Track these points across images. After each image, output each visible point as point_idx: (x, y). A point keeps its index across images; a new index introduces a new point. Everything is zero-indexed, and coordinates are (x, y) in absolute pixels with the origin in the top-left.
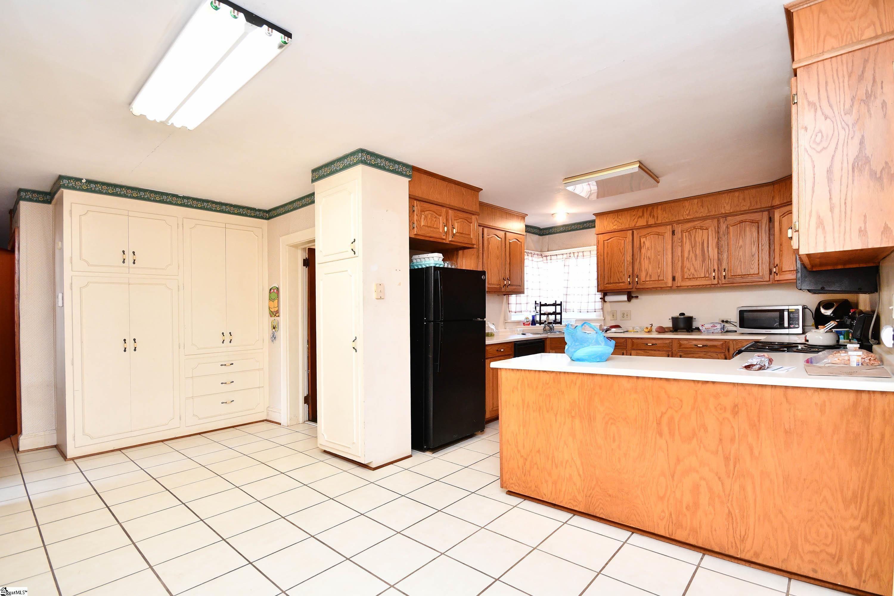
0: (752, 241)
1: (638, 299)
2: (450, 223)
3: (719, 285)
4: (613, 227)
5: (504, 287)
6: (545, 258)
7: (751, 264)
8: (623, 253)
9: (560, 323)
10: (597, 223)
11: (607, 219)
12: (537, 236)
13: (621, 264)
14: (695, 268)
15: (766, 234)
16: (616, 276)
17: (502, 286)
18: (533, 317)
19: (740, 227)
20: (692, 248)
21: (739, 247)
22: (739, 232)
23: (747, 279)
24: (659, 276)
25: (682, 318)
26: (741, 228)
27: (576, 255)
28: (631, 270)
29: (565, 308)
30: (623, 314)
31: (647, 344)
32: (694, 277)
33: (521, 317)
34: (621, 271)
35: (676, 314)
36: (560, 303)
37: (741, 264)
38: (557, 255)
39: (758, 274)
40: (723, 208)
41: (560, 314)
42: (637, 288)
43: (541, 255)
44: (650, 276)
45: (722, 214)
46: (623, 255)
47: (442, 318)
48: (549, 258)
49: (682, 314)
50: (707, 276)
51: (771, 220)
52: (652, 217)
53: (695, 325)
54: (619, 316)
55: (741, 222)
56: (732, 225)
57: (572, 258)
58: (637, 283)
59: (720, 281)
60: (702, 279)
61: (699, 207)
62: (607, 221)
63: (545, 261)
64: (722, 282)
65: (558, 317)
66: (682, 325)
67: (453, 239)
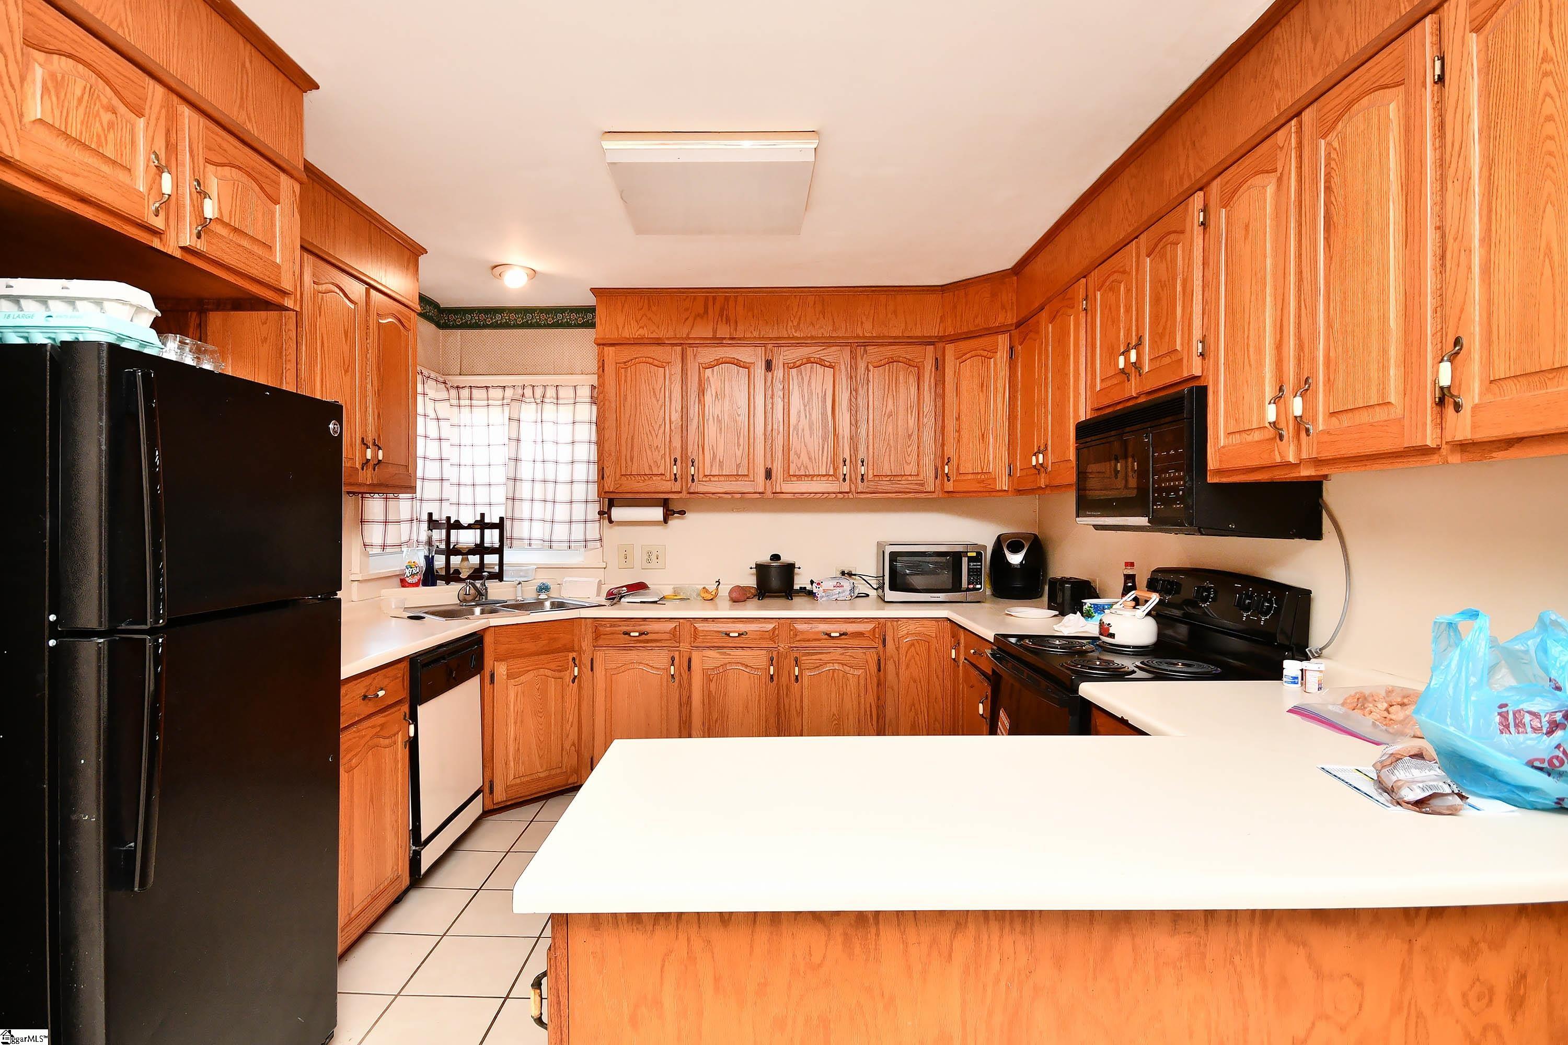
0: (909, 405)
1: (683, 519)
2: (184, 165)
3: (851, 496)
4: (639, 332)
5: (363, 469)
6: (453, 393)
7: (906, 453)
8: (660, 403)
9: (499, 576)
10: (600, 317)
11: (623, 307)
12: (433, 326)
13: (656, 428)
14: (808, 453)
15: (930, 393)
16: (645, 459)
17: (358, 466)
18: (429, 561)
19: (889, 370)
20: (805, 406)
21: (887, 414)
22: (887, 382)
23: (899, 484)
24: (738, 466)
25: (775, 567)
26: (891, 374)
27: (539, 392)
28: (677, 443)
29: (509, 535)
30: (649, 554)
31: (728, 635)
32: (807, 474)
33: (396, 563)
34: (657, 446)
35: (765, 558)
36: (497, 521)
37: (890, 451)
38: (487, 387)
39: (918, 475)
40: (859, 324)
41: (499, 551)
42: (691, 491)
43: (445, 383)
44: (721, 463)
45: (858, 337)
46: (661, 406)
47: (157, 616)
48: (465, 393)
49: (776, 557)
50: (831, 472)
51: (939, 365)
52: (724, 319)
53: (799, 582)
54: (638, 557)
55: (891, 361)
56: (875, 364)
57: (527, 400)
58: (693, 480)
59: (853, 486)
60: (822, 478)
61: (818, 315)
62: (625, 312)
63: (455, 402)
64: (856, 487)
65: (491, 559)
66: (775, 582)
67: (200, 245)
